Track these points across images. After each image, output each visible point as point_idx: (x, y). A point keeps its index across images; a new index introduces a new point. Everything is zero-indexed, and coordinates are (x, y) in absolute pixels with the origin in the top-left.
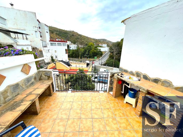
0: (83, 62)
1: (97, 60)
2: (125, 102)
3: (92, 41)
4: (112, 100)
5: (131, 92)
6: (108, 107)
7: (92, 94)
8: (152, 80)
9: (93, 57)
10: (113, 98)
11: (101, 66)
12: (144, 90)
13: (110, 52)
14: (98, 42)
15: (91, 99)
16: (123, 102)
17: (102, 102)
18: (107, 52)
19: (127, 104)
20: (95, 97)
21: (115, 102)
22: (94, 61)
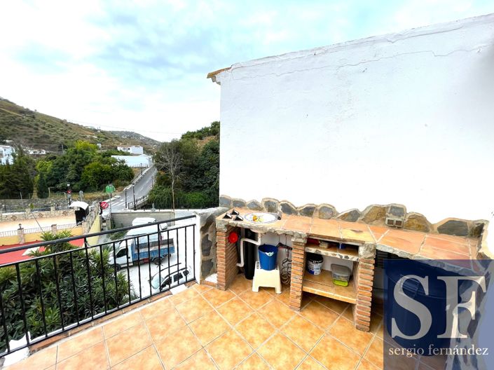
0: (57, 209)
1: (119, 196)
2: (255, 289)
3: (88, 136)
4: (220, 300)
5: (267, 254)
6: (218, 328)
7: (144, 312)
8: (300, 211)
9: (99, 187)
10: (223, 293)
11: (133, 211)
12: (301, 238)
13: (158, 167)
14: (112, 141)
15: (149, 336)
16: (251, 292)
17: (195, 323)
18: (147, 170)
19: (261, 293)
20: (165, 318)
21: (232, 301)
22: (104, 198)
